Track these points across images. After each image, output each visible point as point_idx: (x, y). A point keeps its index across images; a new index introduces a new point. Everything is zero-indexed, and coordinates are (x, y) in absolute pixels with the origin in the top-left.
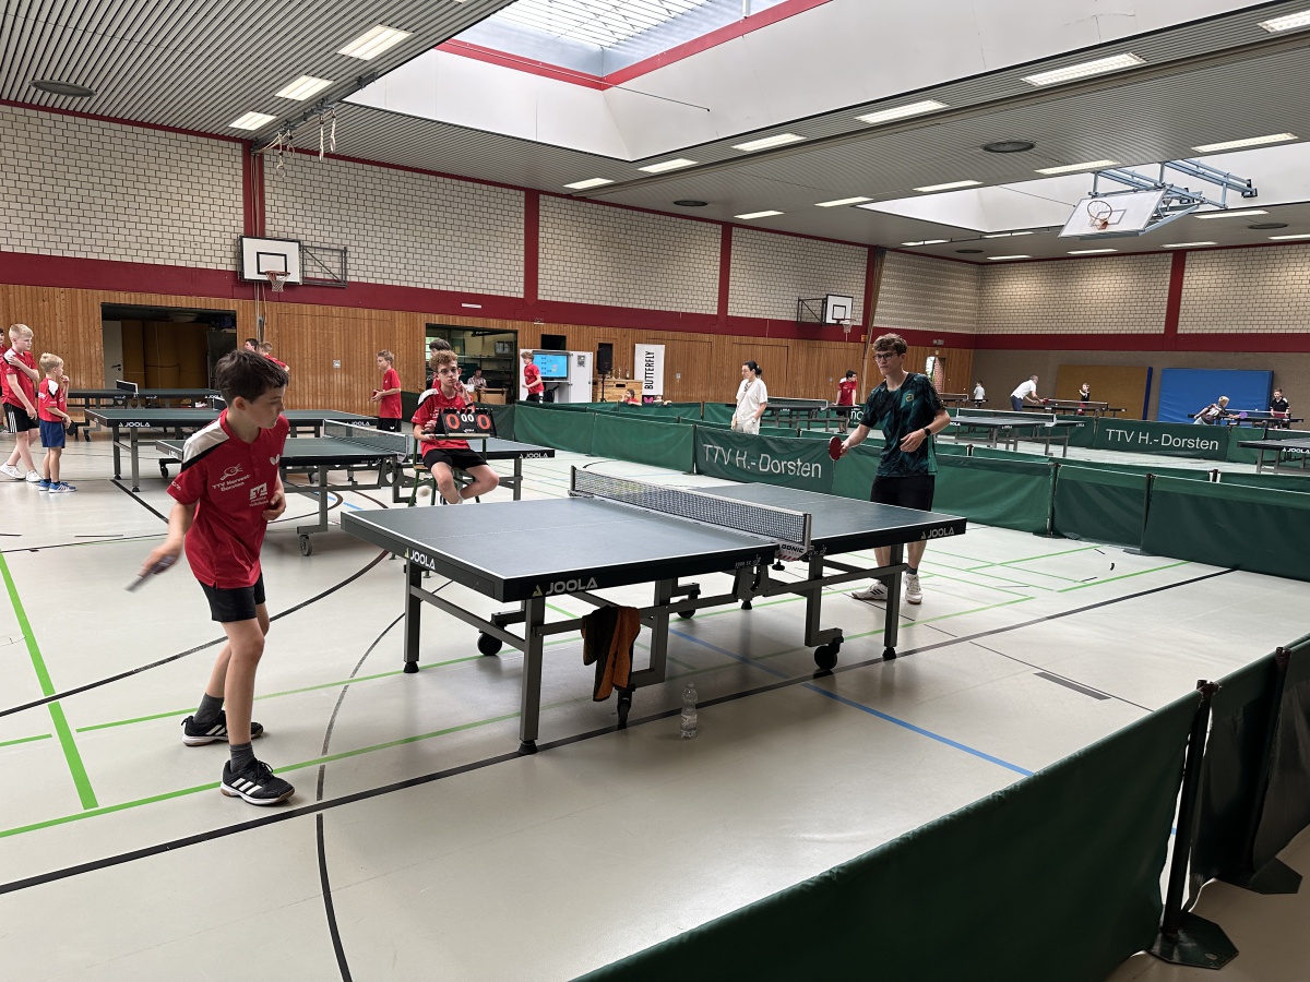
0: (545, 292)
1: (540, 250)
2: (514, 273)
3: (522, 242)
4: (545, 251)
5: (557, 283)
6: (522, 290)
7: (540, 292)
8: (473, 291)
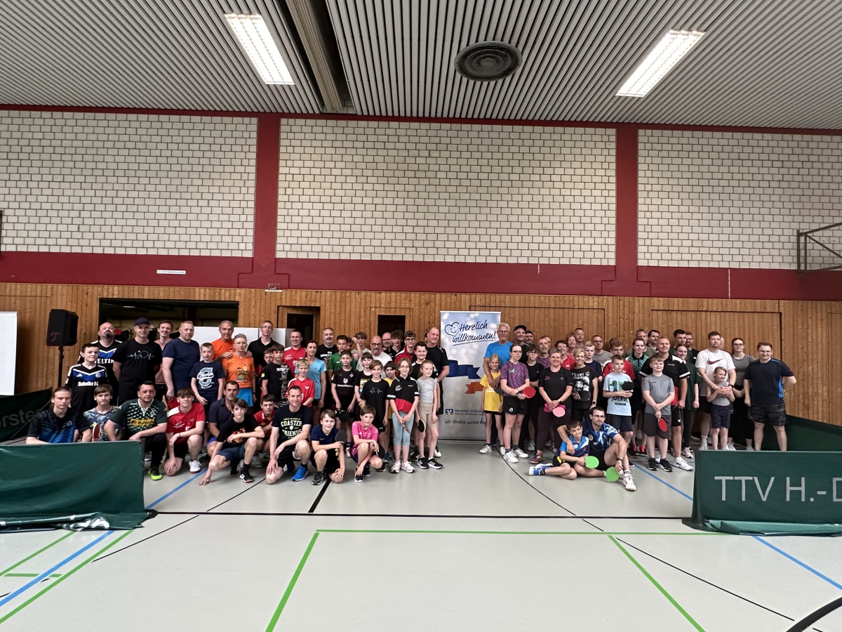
0: (287, 247)
1: (281, 191)
2: (239, 225)
3: (253, 183)
4: (289, 191)
5: (308, 234)
6: (250, 246)
7: (279, 247)
8: (174, 253)
